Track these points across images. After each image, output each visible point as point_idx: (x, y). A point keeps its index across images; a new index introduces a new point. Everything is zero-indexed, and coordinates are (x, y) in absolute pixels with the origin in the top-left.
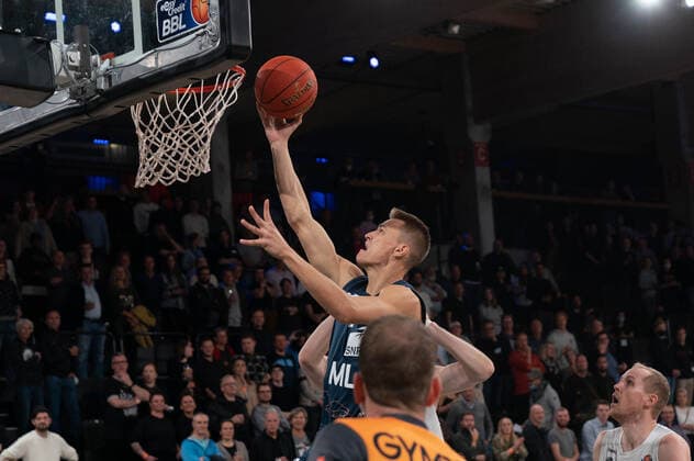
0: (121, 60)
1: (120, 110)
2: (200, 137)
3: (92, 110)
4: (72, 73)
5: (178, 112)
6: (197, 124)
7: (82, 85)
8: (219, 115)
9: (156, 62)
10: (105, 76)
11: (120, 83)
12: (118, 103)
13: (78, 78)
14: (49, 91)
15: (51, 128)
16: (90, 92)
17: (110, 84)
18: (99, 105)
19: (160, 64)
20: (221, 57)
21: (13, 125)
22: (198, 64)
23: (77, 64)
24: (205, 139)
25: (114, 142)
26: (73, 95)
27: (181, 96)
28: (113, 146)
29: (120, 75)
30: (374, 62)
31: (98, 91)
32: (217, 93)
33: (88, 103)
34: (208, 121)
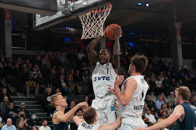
0: (76, 3)
1: (76, 17)
2: (100, 25)
3: (68, 17)
4: (63, 6)
5: (94, 17)
6: (99, 21)
7: (65, 10)
8: (105, 19)
9: (87, 3)
10: (72, 7)
11: (76, 9)
12: (76, 15)
13: (64, 8)
14: (56, 11)
15: (56, 22)
16: (68, 12)
17: (73, 10)
18: (70, 15)
19: (88, 4)
20: (105, 2)
21: (45, 21)
22: (98, 4)
23: (64, 4)
24: (101, 26)
25: (72, 28)
26: (63, 13)
27: (94, 13)
28: (72, 29)
29: (76, 7)
30: (147, 5)
31: (70, 11)
32: (104, 12)
33: (67, 15)
34: (102, 21)
